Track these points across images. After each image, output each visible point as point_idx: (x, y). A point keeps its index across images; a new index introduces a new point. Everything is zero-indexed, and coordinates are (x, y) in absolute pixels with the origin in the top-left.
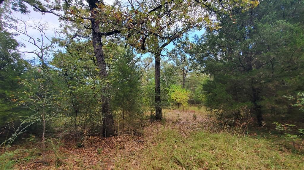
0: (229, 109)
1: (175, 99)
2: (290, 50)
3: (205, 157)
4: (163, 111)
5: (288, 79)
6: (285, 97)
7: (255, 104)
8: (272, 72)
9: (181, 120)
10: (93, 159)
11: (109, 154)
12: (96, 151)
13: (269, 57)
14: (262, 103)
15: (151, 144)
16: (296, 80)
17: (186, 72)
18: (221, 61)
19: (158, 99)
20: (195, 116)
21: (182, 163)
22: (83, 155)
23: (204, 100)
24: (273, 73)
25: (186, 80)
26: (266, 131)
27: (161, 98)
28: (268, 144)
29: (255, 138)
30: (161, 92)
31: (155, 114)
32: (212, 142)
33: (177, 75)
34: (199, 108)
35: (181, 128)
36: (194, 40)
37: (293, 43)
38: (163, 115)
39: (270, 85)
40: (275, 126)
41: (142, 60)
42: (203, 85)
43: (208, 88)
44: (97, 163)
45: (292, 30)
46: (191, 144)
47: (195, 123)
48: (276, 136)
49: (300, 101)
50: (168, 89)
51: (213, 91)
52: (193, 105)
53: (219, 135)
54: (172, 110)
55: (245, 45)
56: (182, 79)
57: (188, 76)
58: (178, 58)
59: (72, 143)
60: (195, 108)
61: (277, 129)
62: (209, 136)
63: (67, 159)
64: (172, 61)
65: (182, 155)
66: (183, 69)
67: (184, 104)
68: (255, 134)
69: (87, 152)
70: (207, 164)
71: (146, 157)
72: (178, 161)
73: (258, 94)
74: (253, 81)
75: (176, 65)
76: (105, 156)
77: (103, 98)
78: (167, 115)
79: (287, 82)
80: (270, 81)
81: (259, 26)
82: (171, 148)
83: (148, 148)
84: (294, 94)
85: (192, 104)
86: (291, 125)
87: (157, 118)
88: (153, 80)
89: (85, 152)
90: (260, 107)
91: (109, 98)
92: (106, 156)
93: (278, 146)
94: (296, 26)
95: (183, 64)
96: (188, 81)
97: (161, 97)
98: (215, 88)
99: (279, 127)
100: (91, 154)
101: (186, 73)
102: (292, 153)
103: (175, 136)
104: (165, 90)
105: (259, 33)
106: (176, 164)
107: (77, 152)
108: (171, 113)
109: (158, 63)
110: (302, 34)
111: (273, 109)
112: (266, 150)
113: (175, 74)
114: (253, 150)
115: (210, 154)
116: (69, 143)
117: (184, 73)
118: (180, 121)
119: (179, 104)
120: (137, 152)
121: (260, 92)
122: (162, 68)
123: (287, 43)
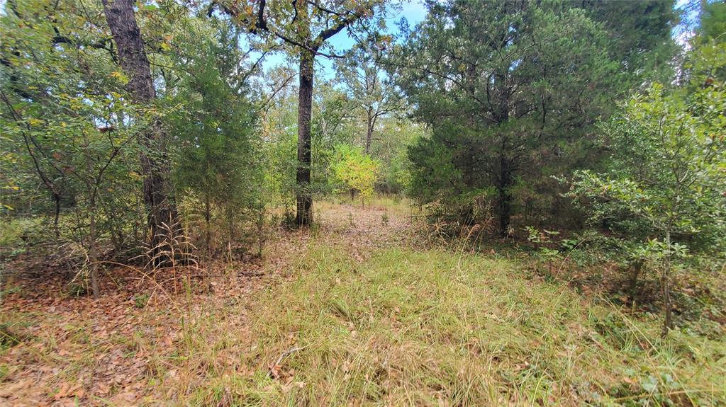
0: (452, 201)
1: (346, 178)
2: (579, 82)
3: (395, 298)
4: (316, 206)
5: (565, 144)
6: (553, 179)
7: (502, 192)
8: (541, 126)
9: (355, 226)
10: (121, 322)
11: (169, 306)
12: (131, 301)
13: (541, 90)
14: (512, 191)
15: (281, 279)
16: (577, 145)
17: (376, 115)
18: (453, 94)
19: (303, 176)
20: (385, 219)
21: (348, 314)
22: (89, 314)
23: (407, 183)
24: (542, 128)
25: (373, 136)
26: (512, 246)
27: (311, 175)
28: (511, 267)
29: (491, 258)
30: (312, 160)
31: (296, 213)
32: (414, 269)
33: (354, 121)
34: (397, 201)
35: (354, 244)
36: (399, 32)
37: (587, 66)
38: (315, 215)
39: (534, 153)
40: (528, 233)
41: (265, 71)
42: (409, 147)
43: (418, 154)
44: (132, 330)
45: (592, 36)
46: (371, 273)
47: (384, 233)
48: (527, 254)
49: (576, 187)
50: (329, 152)
51: (427, 161)
52: (385, 194)
53: (427, 255)
54: (336, 205)
55: (503, 60)
56: (365, 133)
57: (379, 127)
58: (359, 79)
59: (53, 287)
60: (387, 202)
61: (529, 239)
62: (408, 258)
63: (38, 326)
64: (344, 85)
65: (348, 298)
66: (368, 109)
67: (365, 192)
68: (493, 251)
69: (101, 305)
70: (398, 310)
71: (266, 307)
72: (340, 311)
73: (509, 173)
74: (505, 145)
75: (353, 97)
76: (157, 313)
77: (147, 164)
78: (323, 216)
79: (562, 149)
80: (535, 147)
81: (536, 14)
82: (326, 284)
83: (273, 288)
84: (568, 174)
85: (383, 191)
86: (553, 233)
87: (301, 221)
88: (293, 128)
89: (96, 306)
90: (509, 198)
91: (166, 163)
92: (160, 313)
93: (525, 271)
94: (599, 30)
95: (371, 96)
96: (378, 138)
97: (312, 171)
98: (433, 155)
99: (534, 235)
100: (114, 310)
101: (375, 120)
102: (544, 283)
103: (337, 261)
104: (322, 155)
105: (534, 34)
106: (335, 317)
107: (72, 309)
108: (334, 211)
109: (306, 83)
110: (605, 49)
111: (529, 202)
112: (505, 280)
113: (349, 119)
114: (484, 281)
115: (405, 292)
116: (42, 286)
117: (371, 119)
118: (353, 230)
119: (353, 192)
120: (245, 298)
121: (514, 170)
122: (317, 99)
123: (577, 65)
